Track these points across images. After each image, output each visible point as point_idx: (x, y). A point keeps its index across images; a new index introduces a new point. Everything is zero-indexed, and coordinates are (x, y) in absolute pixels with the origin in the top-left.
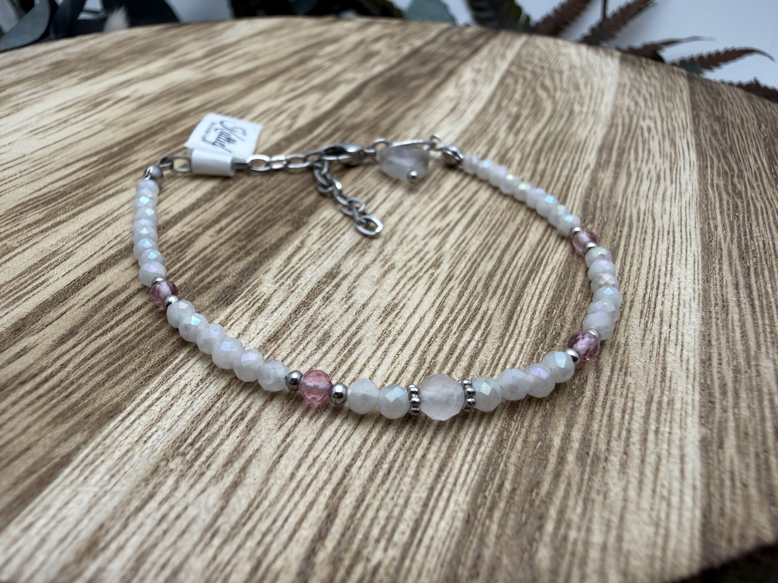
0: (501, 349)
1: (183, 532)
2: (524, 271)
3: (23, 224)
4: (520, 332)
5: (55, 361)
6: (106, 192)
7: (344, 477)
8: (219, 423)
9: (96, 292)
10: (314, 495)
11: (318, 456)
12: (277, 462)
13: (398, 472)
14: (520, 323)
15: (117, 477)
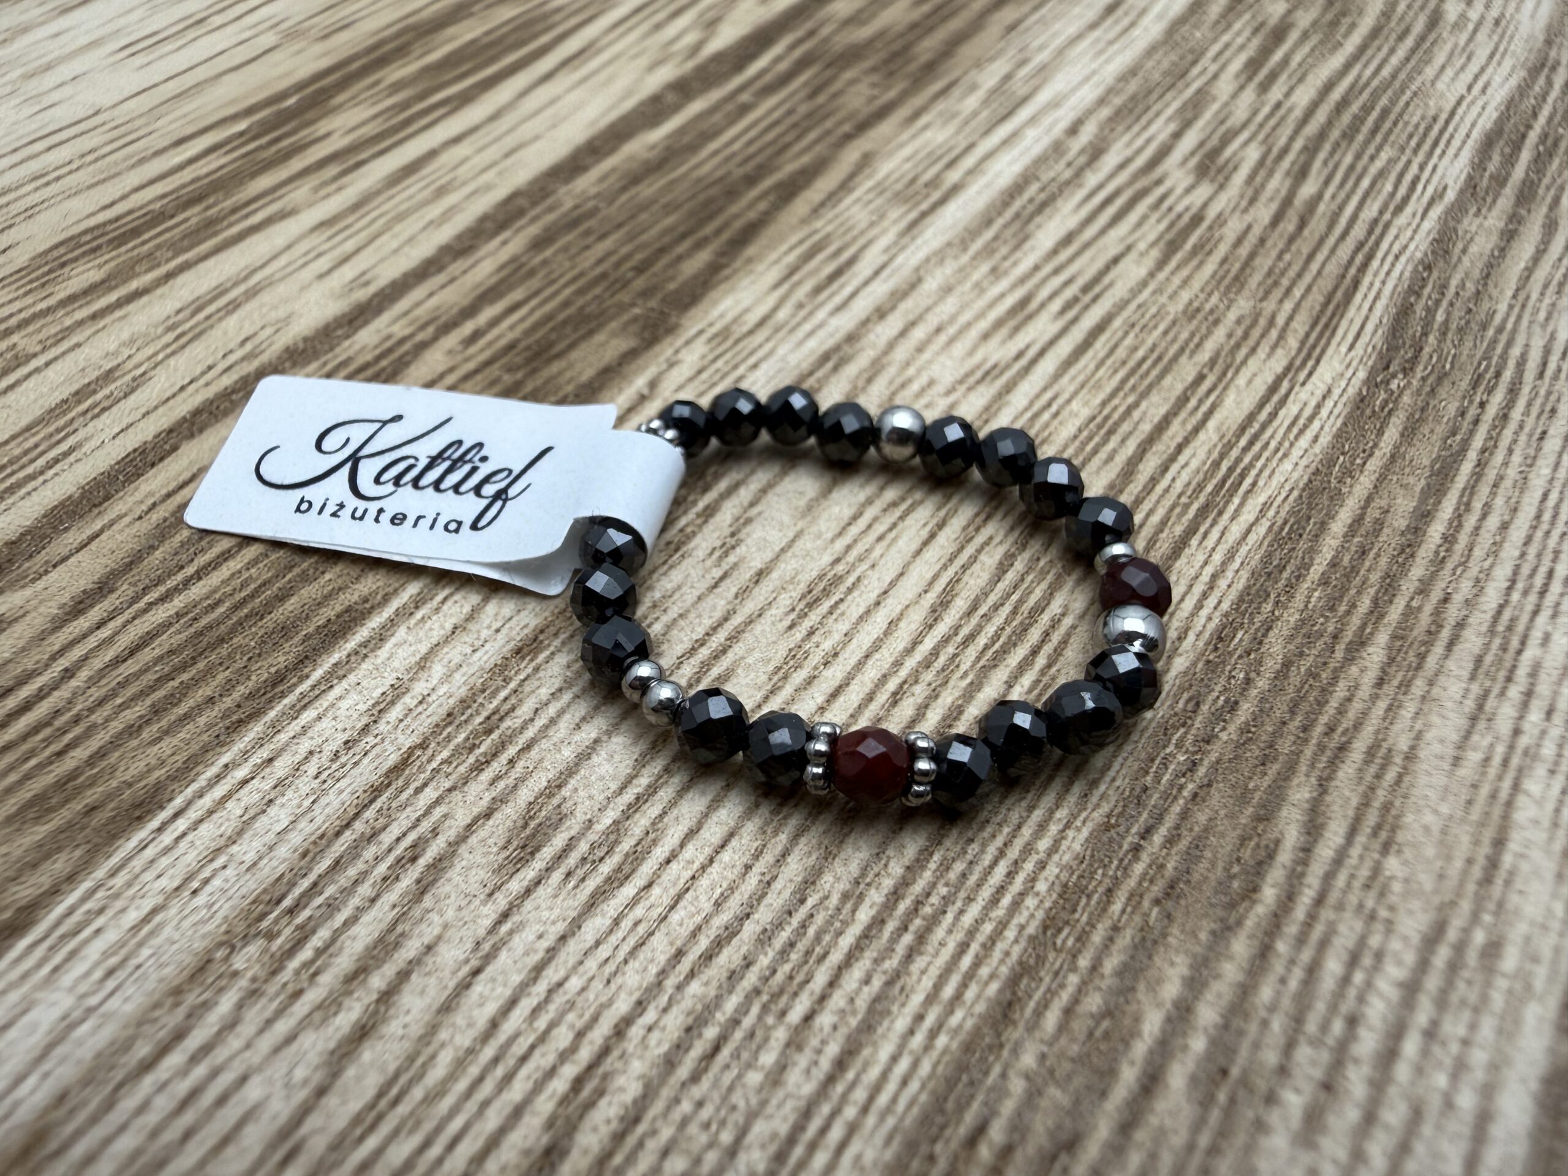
1: (226, 1141)
2: (1187, 506)
3: (62, 292)
5: (54, 658)
6: (247, 216)
7: (605, 1051)
8: (360, 866)
9: (173, 486)
10: (530, 1085)
11: (560, 984)
12: (465, 986)
13: (736, 1055)
15: (121, 975)
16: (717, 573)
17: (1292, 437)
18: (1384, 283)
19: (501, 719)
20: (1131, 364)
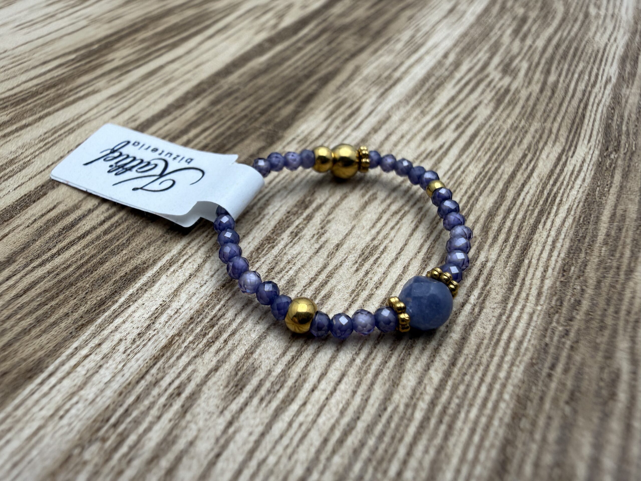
0: (504, 318)
2: (533, 210)
4: (528, 295)
6: (77, 93)
8: (150, 399)
9: (44, 211)
11: (264, 460)
12: (213, 462)
14: (527, 282)
15: (21, 466)
16: (317, 246)
17: (573, 179)
18: (595, 115)
19: (218, 320)
20: (492, 150)
